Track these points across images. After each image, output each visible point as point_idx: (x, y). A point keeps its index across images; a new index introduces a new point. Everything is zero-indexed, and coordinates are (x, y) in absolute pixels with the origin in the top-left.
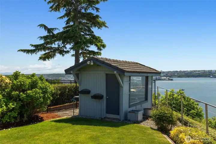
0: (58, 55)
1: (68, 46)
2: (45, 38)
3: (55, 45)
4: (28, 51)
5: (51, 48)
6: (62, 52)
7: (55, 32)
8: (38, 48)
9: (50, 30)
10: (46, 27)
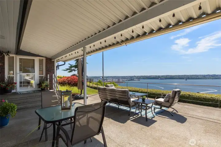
0: (73, 71)
1: (76, 69)
2: (70, 67)
3: (72, 69)
4: (64, 70)
5: (71, 69)
6: (74, 70)
7: (72, 66)
8: (67, 69)
9: (71, 65)
10: (70, 64)
